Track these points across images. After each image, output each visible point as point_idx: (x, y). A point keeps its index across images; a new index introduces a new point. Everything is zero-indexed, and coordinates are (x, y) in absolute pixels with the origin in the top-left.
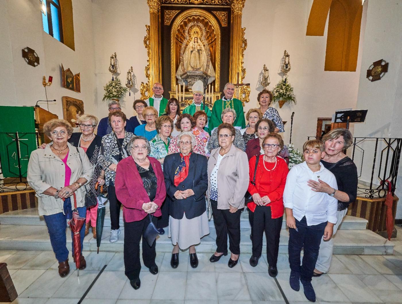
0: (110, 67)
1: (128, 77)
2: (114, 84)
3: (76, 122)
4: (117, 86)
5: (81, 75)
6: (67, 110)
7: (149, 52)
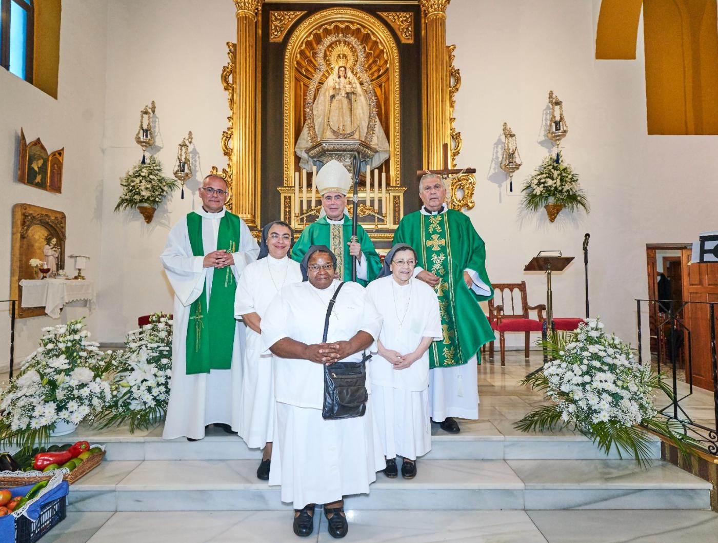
0: (139, 133)
1: (181, 155)
2: (145, 172)
3: (42, 265)
4: (151, 177)
5: (66, 154)
6: (23, 237)
7: (232, 100)
